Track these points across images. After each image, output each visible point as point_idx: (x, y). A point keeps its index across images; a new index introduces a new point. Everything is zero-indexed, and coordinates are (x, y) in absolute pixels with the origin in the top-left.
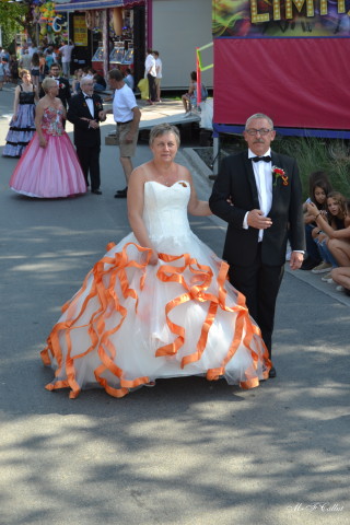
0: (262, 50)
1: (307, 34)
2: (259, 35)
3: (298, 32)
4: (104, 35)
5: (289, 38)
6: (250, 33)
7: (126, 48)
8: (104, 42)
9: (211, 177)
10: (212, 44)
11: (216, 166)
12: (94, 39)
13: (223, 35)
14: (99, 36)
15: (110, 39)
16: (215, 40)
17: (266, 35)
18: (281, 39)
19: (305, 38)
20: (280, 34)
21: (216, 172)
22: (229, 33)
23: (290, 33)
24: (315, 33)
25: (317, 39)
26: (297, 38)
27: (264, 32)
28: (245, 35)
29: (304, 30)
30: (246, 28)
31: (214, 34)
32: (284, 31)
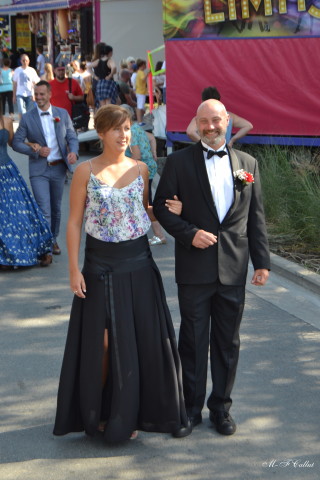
0: (218, 52)
1: (265, 34)
2: (215, 36)
3: (256, 32)
4: (49, 39)
5: (246, 39)
6: (203, 34)
7: (73, 52)
8: (49, 46)
10: (163, 46)
12: (38, 43)
13: (177, 36)
14: (44, 40)
15: (54, 43)
16: (167, 43)
17: (221, 36)
18: (238, 39)
19: (264, 38)
20: (236, 34)
22: (181, 35)
23: (247, 33)
24: (273, 33)
25: (275, 38)
26: (255, 39)
27: (219, 33)
28: (199, 36)
29: (262, 30)
30: (199, 29)
31: (165, 36)
32: (240, 31)
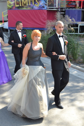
0: (18, 12)
1: (27, 9)
2: (17, 9)
3: (25, 9)
5: (23, 10)
6: (15, 9)
9: (8, 38)
11: (9, 35)
13: (10, 9)
17: (18, 9)
18: (21, 10)
19: (26, 10)
20: (21, 9)
21: (9, 37)
22: (11, 9)
25: (29, 10)
26: (25, 10)
28: (14, 9)
29: (26, 8)
30: (14, 8)
31: (8, 9)
32: (22, 8)
